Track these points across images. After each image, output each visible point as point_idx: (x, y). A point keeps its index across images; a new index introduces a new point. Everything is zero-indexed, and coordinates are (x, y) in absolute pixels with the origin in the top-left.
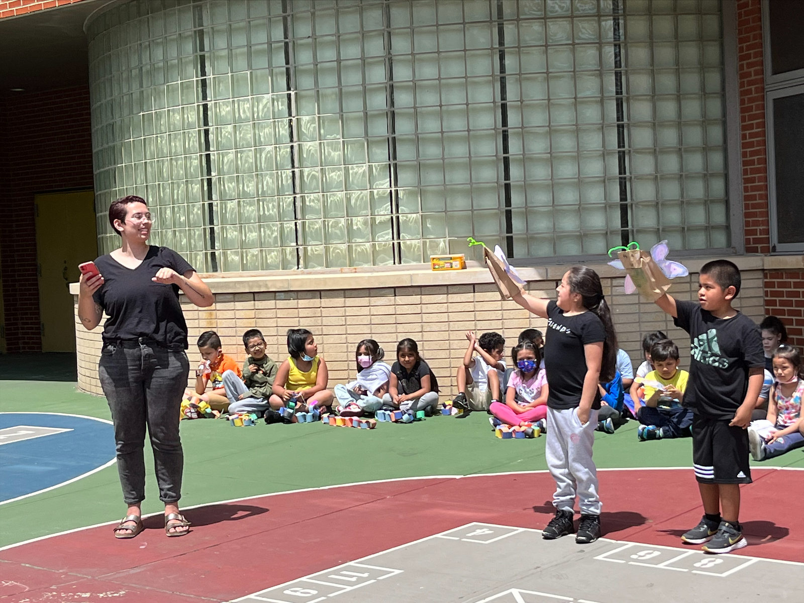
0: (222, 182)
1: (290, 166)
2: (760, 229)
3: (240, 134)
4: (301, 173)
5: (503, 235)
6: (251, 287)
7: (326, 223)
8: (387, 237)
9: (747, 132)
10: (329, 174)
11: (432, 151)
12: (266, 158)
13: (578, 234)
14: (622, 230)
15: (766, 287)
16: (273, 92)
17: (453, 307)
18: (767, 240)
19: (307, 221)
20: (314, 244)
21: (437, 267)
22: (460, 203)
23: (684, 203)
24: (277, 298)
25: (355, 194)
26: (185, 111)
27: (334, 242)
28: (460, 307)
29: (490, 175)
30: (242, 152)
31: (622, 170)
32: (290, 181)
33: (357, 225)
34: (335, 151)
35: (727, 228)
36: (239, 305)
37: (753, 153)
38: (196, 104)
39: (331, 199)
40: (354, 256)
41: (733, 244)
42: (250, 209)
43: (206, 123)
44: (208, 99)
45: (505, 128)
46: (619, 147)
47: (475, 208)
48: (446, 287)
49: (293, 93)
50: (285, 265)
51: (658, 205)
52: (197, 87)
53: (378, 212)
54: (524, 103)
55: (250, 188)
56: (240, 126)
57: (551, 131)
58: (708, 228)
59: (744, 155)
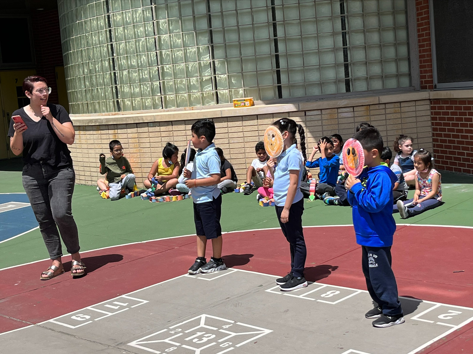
0: (119, 60)
1: (154, 50)
2: (428, 75)
3: (127, 31)
4: (161, 53)
5: (275, 85)
6: (134, 120)
7: (176, 82)
8: (209, 89)
9: (420, 17)
10: (176, 53)
11: (233, 37)
12: (142, 45)
13: (319, 82)
14: (345, 79)
15: (431, 110)
16: (143, 6)
17: (246, 129)
18: (432, 82)
19: (166, 81)
20: (171, 94)
21: (236, 105)
22: (249, 67)
23: (382, 62)
24: (149, 126)
25: (191, 65)
26: (99, 19)
27: (181, 93)
28: (249, 128)
29: (266, 49)
30: (129, 42)
31: (344, 42)
32: (155, 58)
33: (193, 82)
34: (178, 39)
35: (410, 75)
36: (129, 131)
37: (423, 30)
38: (103, 15)
39: (178, 67)
40: (192, 100)
41: (413, 85)
42: (135, 75)
43: (110, 26)
44: (110, 12)
45: (274, 22)
46: (343, 29)
47: (258, 70)
48: (241, 117)
49: (153, 6)
50: (155, 106)
51: (367, 63)
52: (104, 5)
53: (204, 74)
54: (284, 6)
55: (134, 62)
56: (127, 27)
57: (301, 22)
58: (398, 76)
59: (418, 31)
